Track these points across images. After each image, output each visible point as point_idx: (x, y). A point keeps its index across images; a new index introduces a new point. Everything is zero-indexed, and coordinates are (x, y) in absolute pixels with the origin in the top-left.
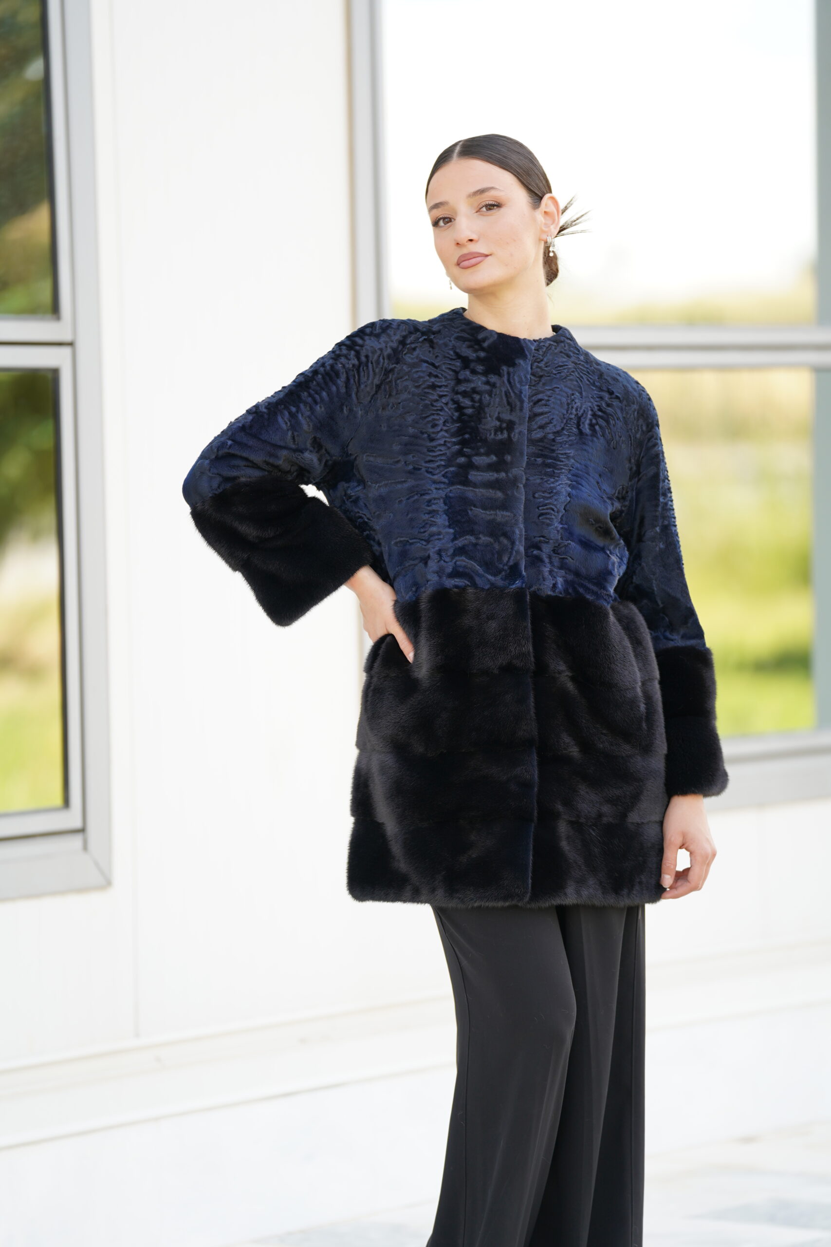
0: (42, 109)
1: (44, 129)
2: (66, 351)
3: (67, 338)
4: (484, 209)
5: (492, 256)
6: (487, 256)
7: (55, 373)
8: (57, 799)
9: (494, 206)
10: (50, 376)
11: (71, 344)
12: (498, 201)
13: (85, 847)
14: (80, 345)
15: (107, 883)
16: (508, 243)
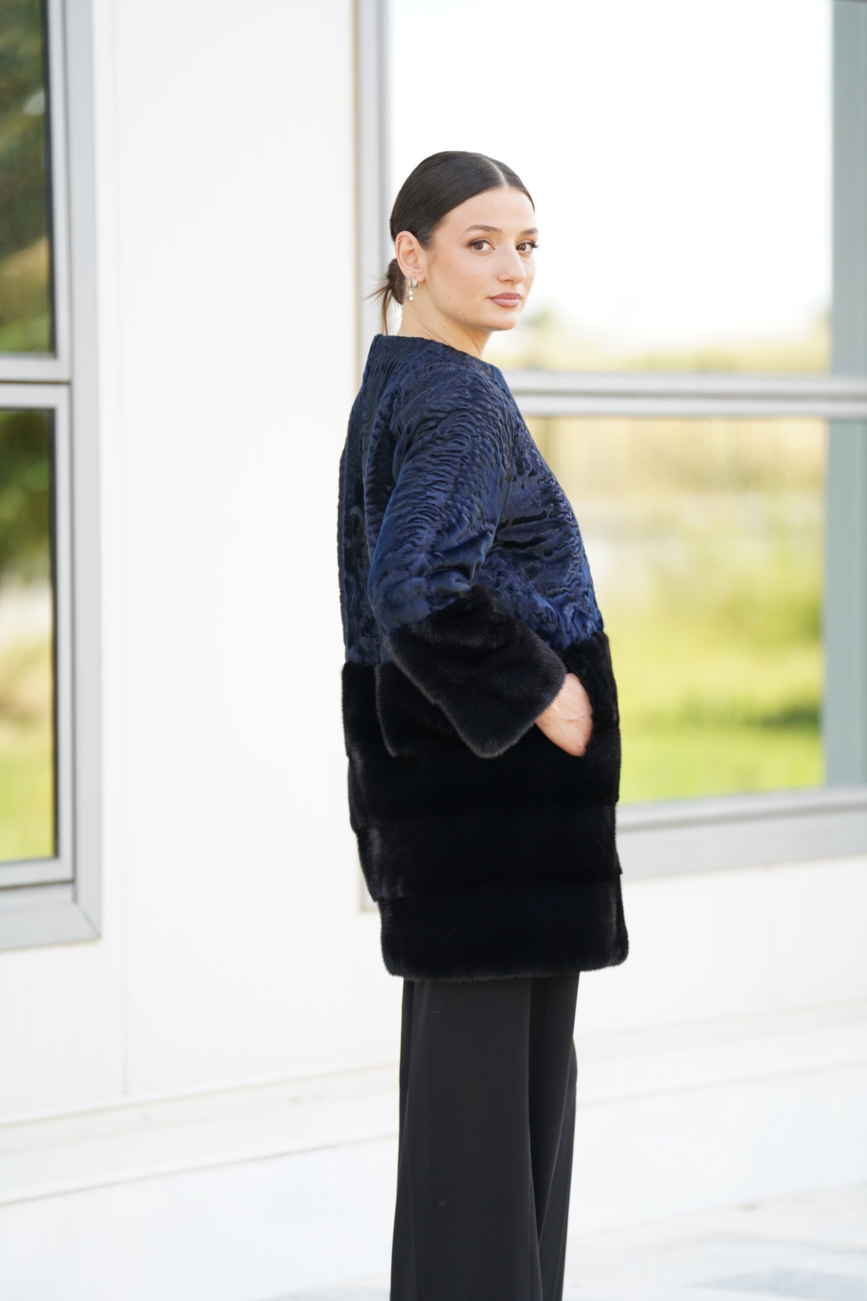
0: (43, 145)
2: (63, 391)
3: (64, 376)
7: (50, 414)
8: (47, 849)
10: (46, 415)
11: (68, 383)
13: (75, 899)
14: (78, 384)
15: (96, 936)
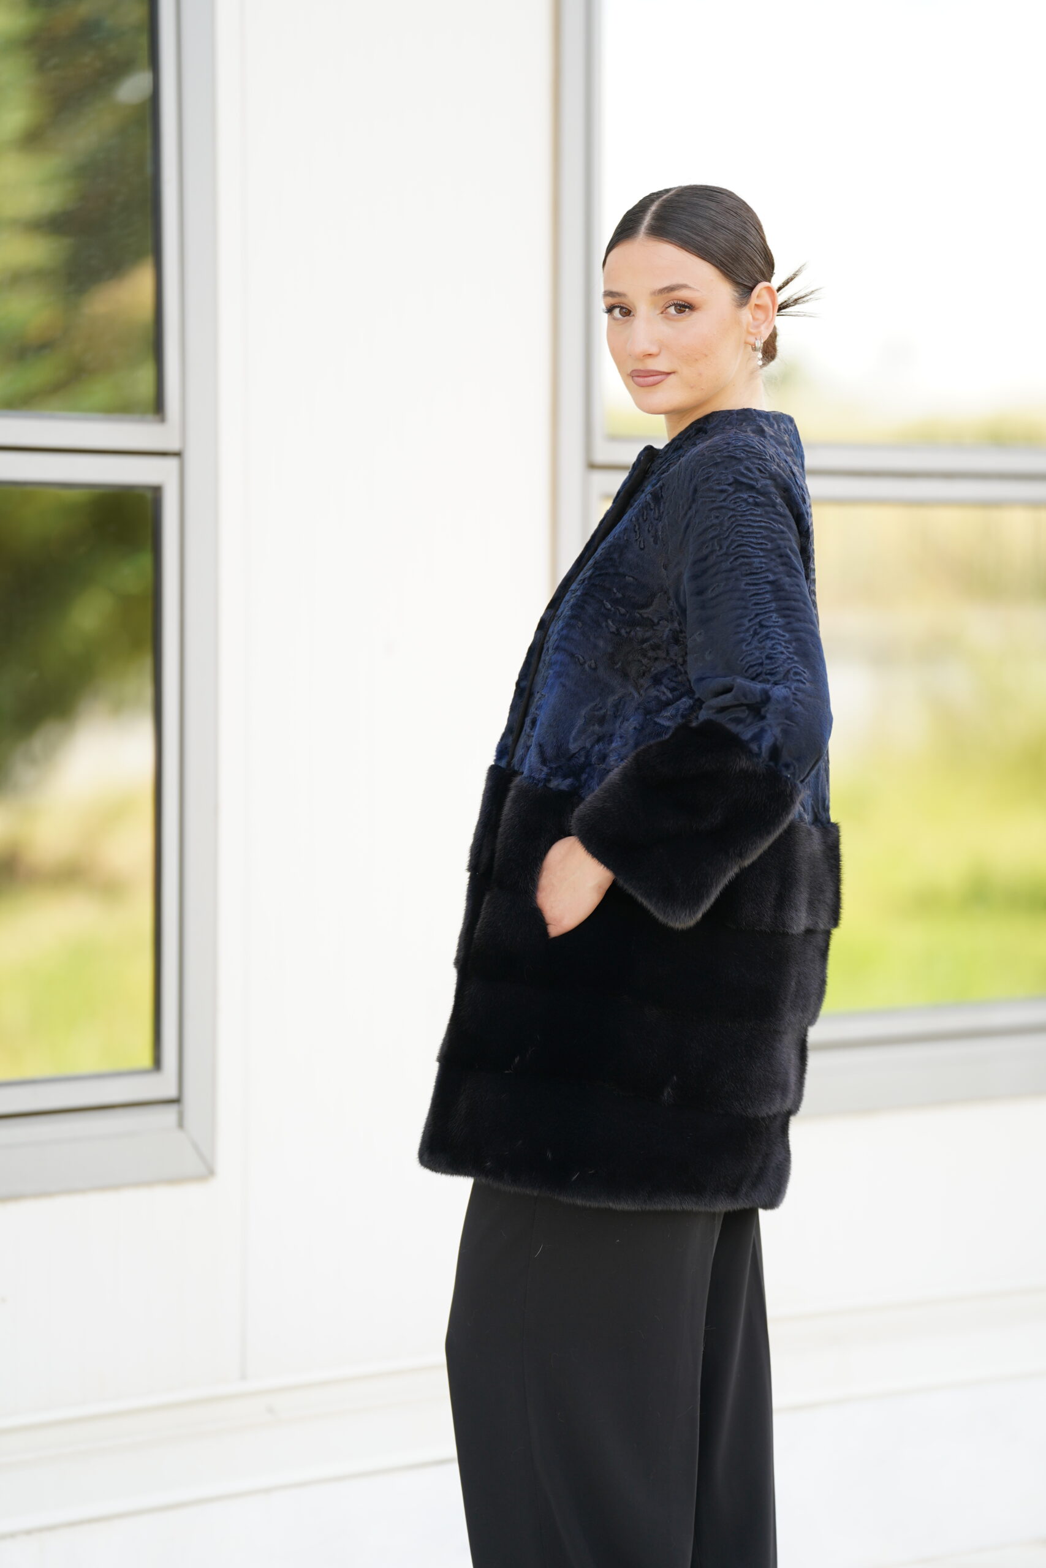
0: (148, 141)
1: (149, 169)
2: (172, 463)
3: (174, 446)
4: (672, 310)
5: (676, 374)
6: (669, 374)
7: (155, 493)
8: (145, 1059)
9: (685, 307)
10: (149, 495)
11: (177, 454)
12: (690, 303)
13: (181, 1124)
14: (191, 456)
15: (209, 1173)
16: (697, 360)
